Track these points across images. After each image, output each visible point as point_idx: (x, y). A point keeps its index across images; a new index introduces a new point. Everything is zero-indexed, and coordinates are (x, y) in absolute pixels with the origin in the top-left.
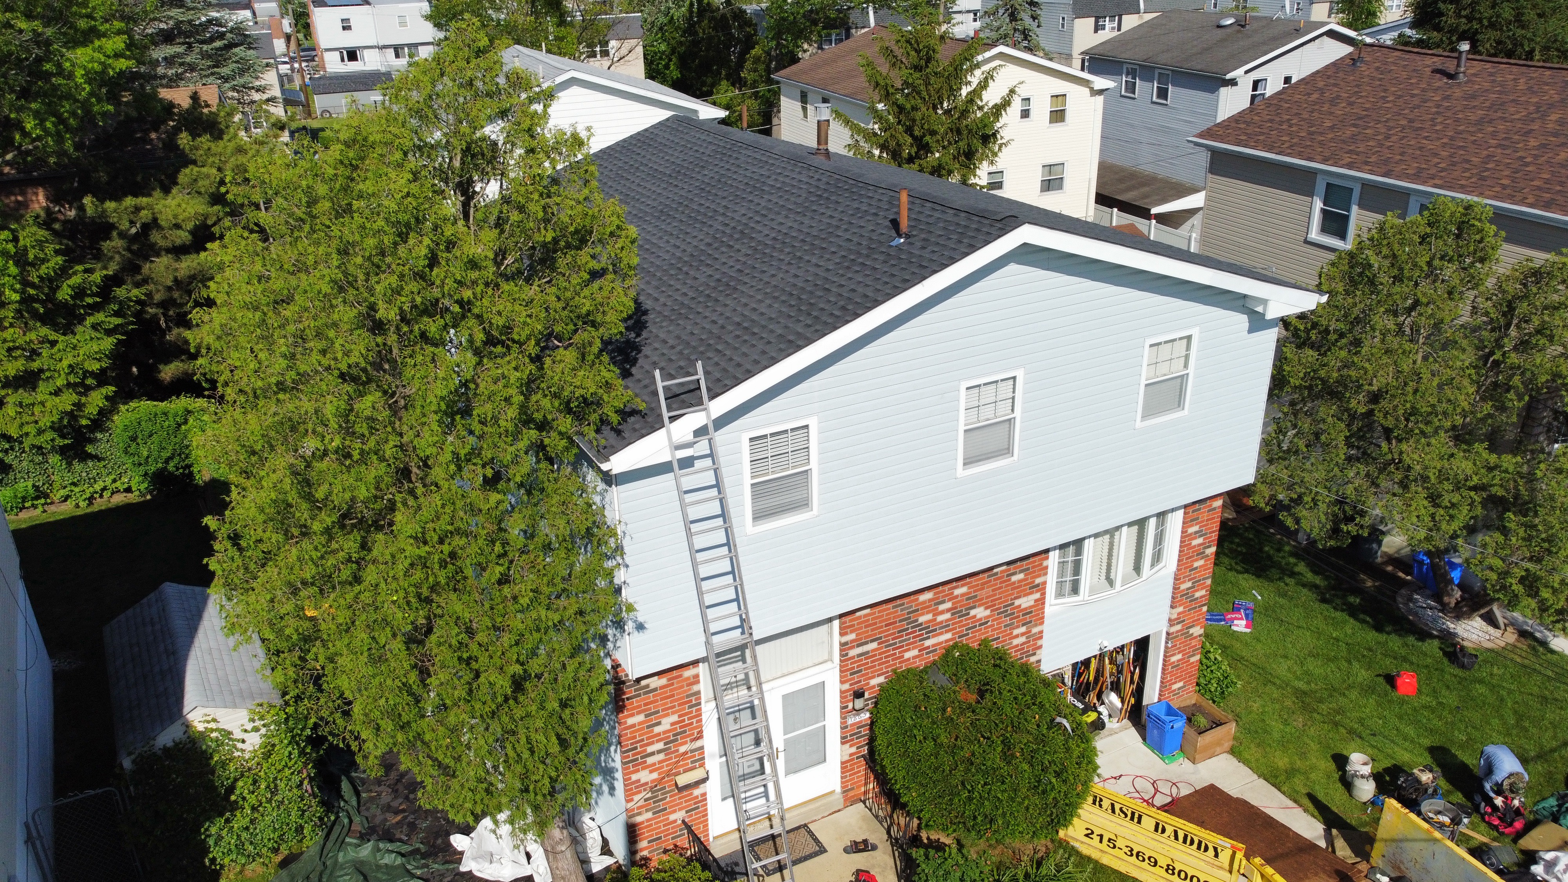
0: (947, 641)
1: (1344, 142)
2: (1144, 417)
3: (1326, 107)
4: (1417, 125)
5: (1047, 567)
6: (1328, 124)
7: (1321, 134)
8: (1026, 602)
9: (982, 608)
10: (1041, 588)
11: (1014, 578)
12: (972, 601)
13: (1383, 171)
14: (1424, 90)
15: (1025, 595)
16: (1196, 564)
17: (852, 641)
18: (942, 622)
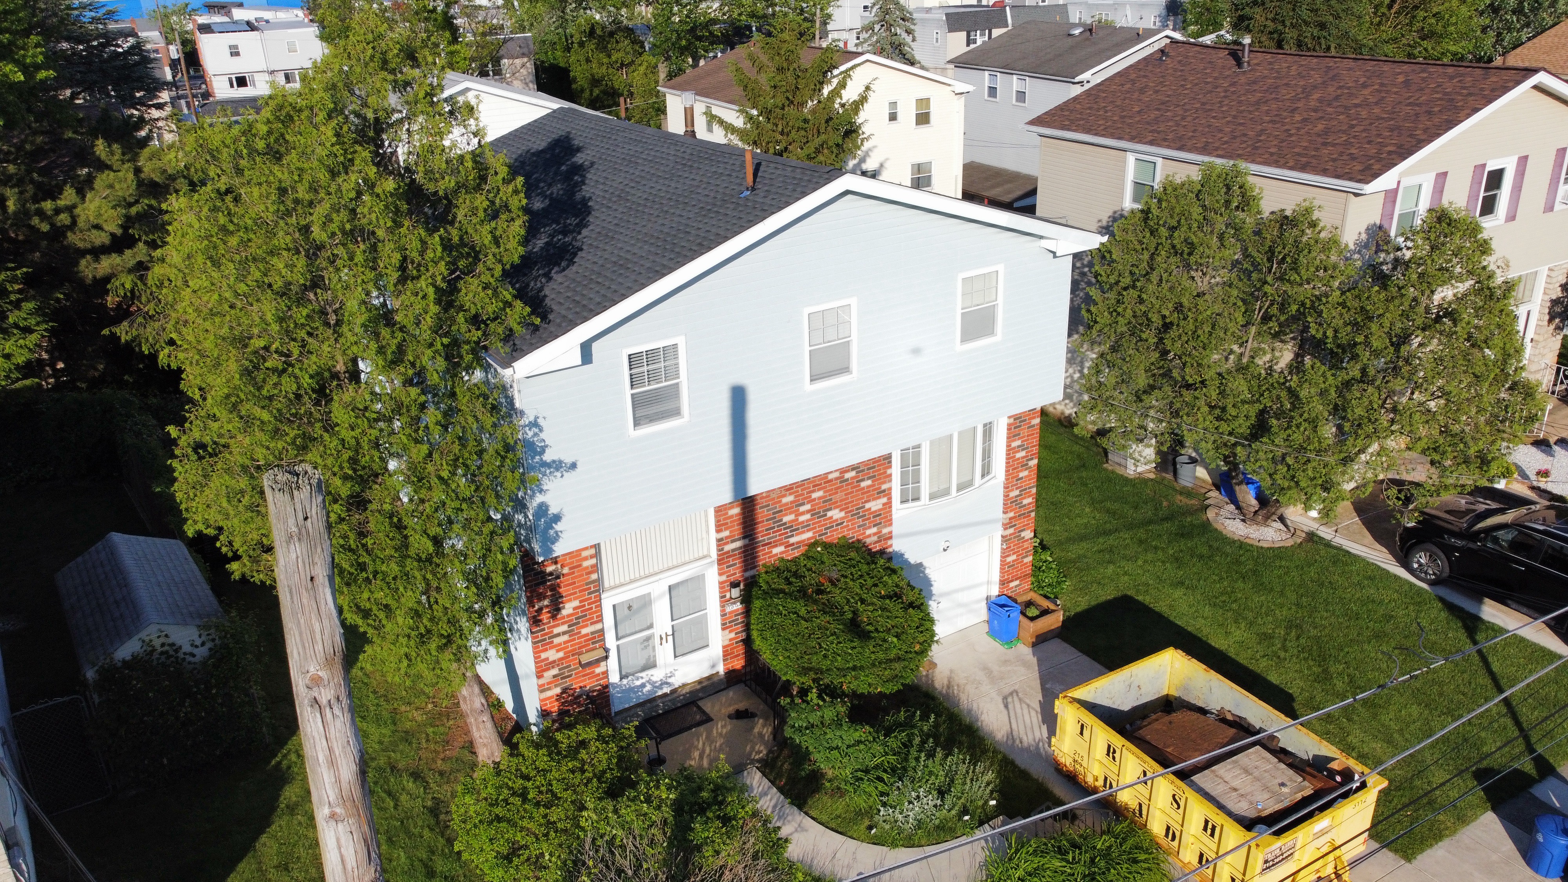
0: (809, 539)
1: (1148, 123)
2: (964, 340)
3: (1136, 95)
4: (1208, 107)
5: (890, 475)
6: (1137, 109)
7: (1131, 117)
8: (875, 505)
9: (837, 511)
10: (888, 493)
11: (864, 484)
12: (828, 504)
13: (1178, 145)
14: (1216, 78)
15: (874, 499)
16: (1021, 475)
17: (727, 538)
18: (803, 522)
